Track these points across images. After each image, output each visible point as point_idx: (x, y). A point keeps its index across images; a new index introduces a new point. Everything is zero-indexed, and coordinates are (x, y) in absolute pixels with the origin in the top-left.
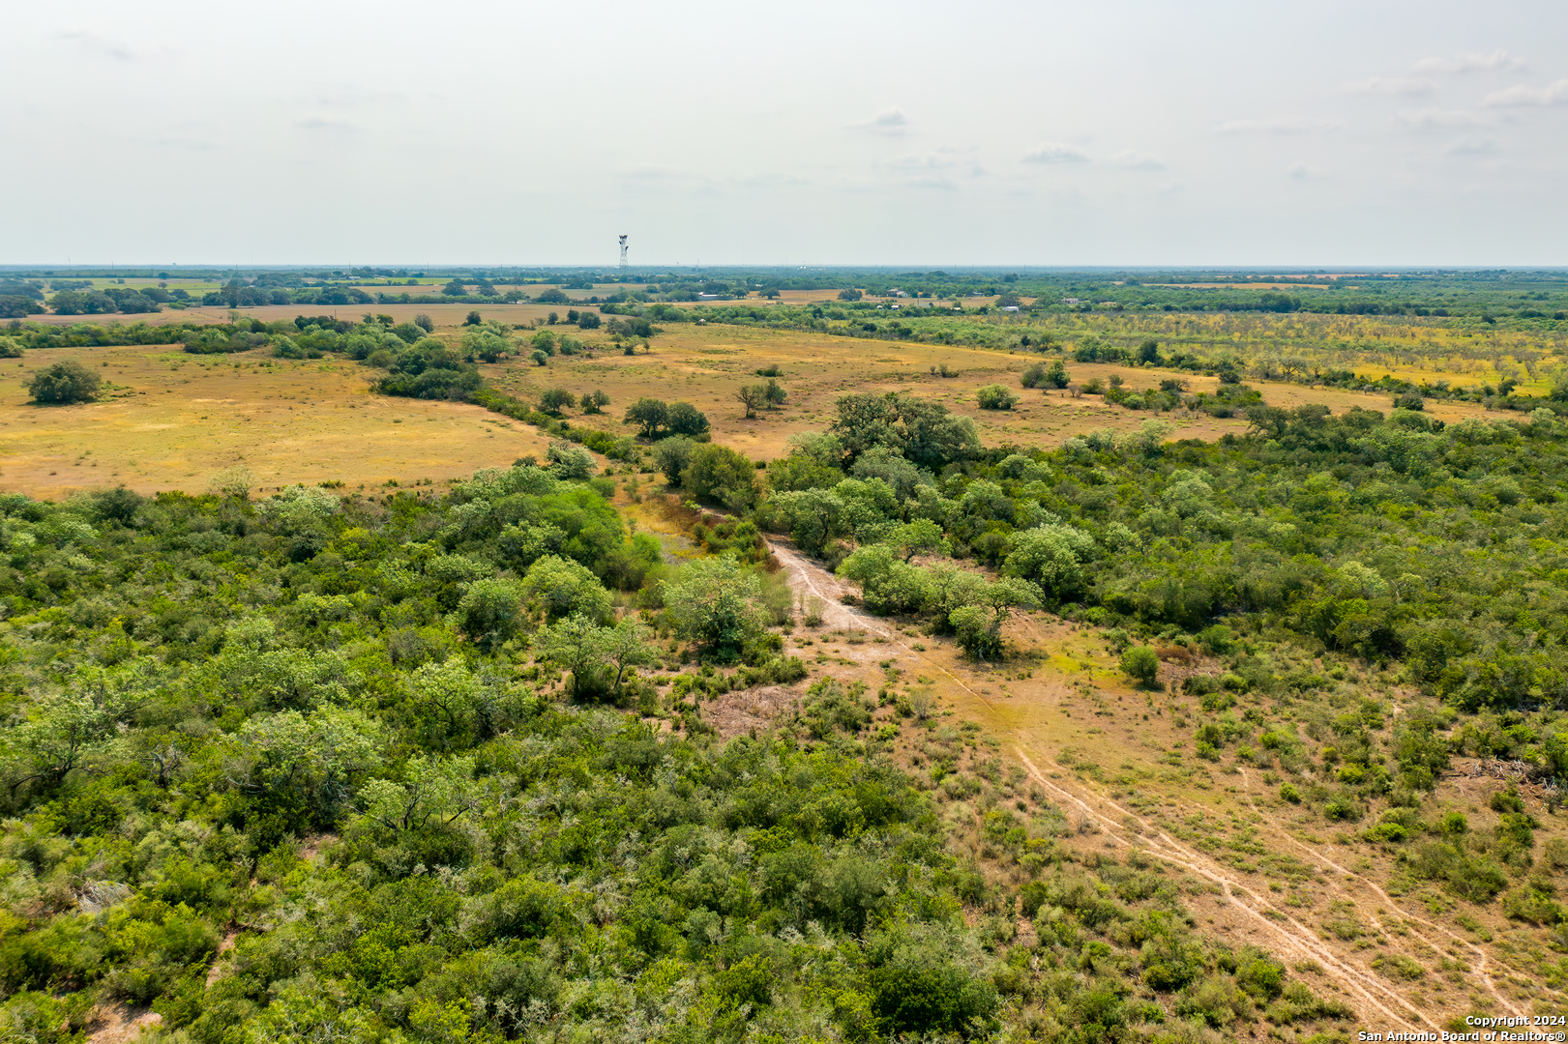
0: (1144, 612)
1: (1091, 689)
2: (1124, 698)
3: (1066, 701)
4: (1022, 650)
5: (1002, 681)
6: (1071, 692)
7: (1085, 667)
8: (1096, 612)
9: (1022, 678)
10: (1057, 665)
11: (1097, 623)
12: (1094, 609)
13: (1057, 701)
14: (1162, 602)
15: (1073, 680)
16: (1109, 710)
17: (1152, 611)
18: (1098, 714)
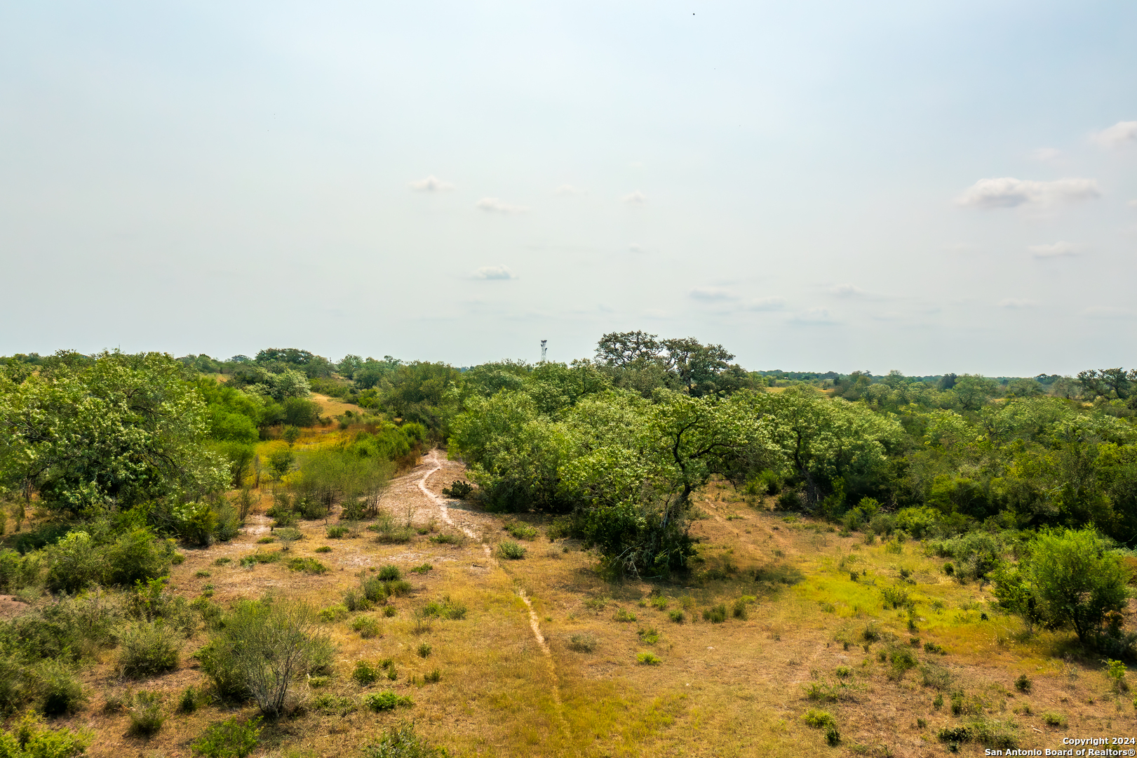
0: (1021, 509)
1: (918, 654)
2: (1038, 683)
3: (830, 685)
4: (744, 565)
5: (656, 621)
6: (851, 660)
7: (896, 602)
8: (915, 515)
9: (716, 617)
10: (822, 596)
11: (918, 532)
12: (911, 510)
13: (800, 683)
14: (1058, 490)
15: (863, 625)
16: (995, 723)
17: (1037, 506)
18: (954, 739)
